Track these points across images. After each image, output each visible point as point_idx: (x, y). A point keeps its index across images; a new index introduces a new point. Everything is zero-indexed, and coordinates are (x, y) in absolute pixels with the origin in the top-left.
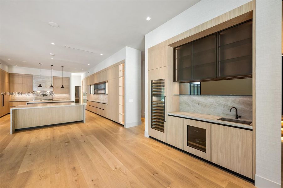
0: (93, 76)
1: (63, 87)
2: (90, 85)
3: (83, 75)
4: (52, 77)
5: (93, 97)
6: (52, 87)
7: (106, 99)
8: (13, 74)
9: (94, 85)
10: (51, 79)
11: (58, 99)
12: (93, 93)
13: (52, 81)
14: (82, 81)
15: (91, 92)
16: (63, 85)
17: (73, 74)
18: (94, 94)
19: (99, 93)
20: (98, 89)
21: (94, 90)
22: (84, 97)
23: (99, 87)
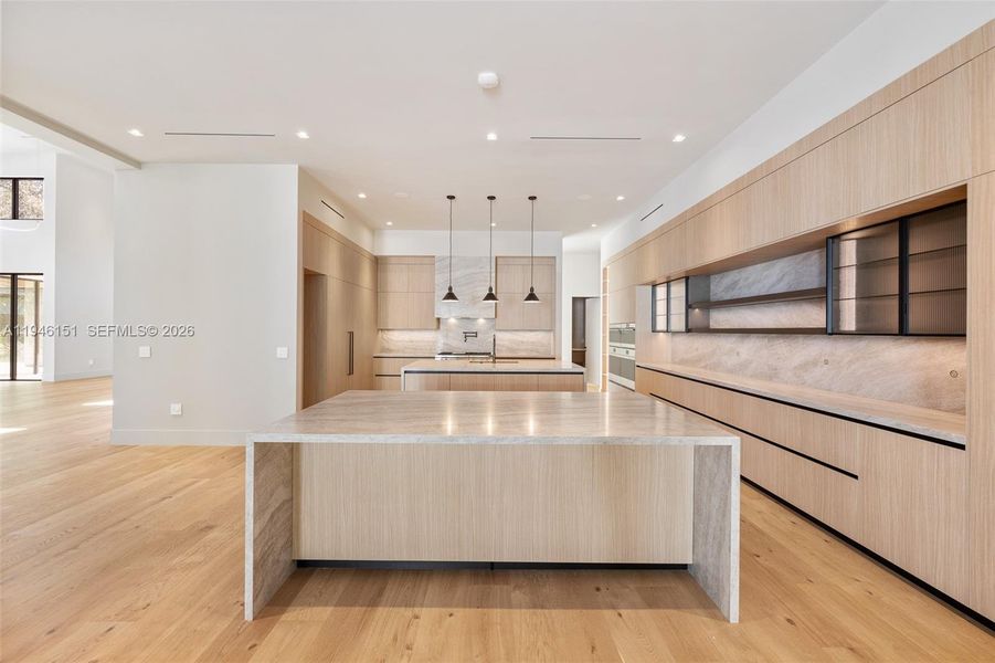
1: (532, 297)
2: (654, 286)
4: (494, 260)
5: (672, 350)
6: (490, 296)
8: (386, 257)
9: (687, 278)
10: (488, 269)
11: (512, 350)
12: (678, 323)
13: (493, 275)
14: (605, 269)
15: (662, 320)
16: (532, 289)
17: (569, 243)
18: (687, 329)
19: (713, 325)
20: (709, 305)
21: (689, 307)
22: (618, 344)
23: (720, 290)
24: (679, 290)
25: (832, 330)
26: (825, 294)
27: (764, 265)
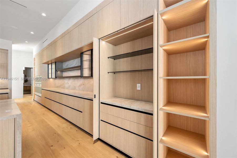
0: (53, 44)
2: (48, 64)
3: (34, 49)
5: (54, 84)
7: (80, 86)
9: (56, 62)
12: (54, 76)
14: (34, 59)
15: (50, 75)
17: (15, 47)
18: (56, 77)
20: (63, 71)
21: (56, 71)
22: (37, 83)
23: (65, 66)
24: (54, 66)
25: (81, 76)
26: (81, 68)
27: (73, 60)
